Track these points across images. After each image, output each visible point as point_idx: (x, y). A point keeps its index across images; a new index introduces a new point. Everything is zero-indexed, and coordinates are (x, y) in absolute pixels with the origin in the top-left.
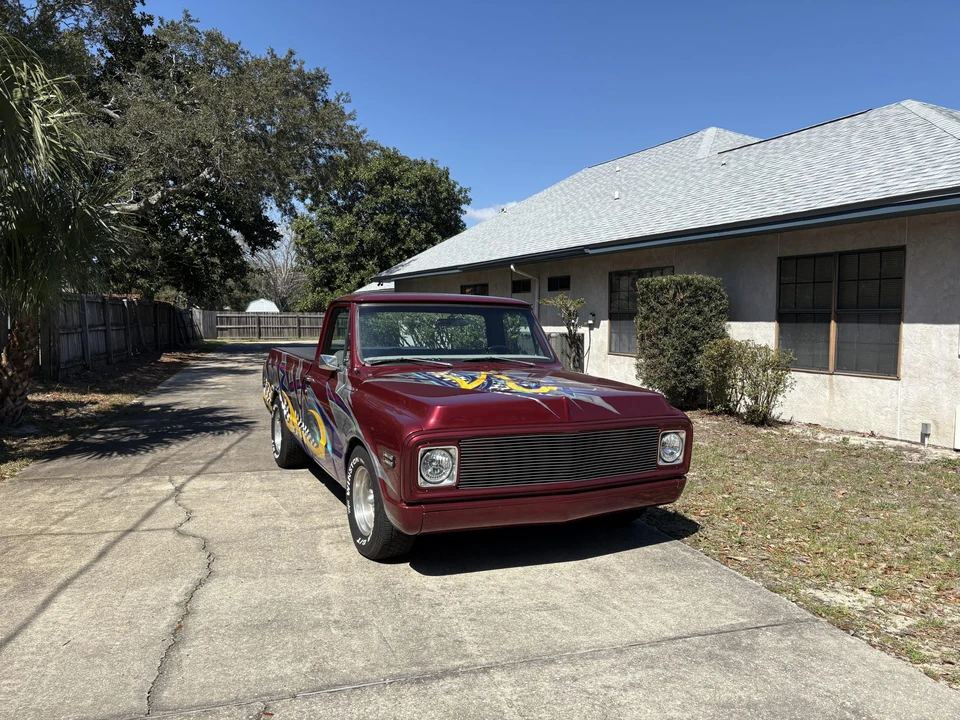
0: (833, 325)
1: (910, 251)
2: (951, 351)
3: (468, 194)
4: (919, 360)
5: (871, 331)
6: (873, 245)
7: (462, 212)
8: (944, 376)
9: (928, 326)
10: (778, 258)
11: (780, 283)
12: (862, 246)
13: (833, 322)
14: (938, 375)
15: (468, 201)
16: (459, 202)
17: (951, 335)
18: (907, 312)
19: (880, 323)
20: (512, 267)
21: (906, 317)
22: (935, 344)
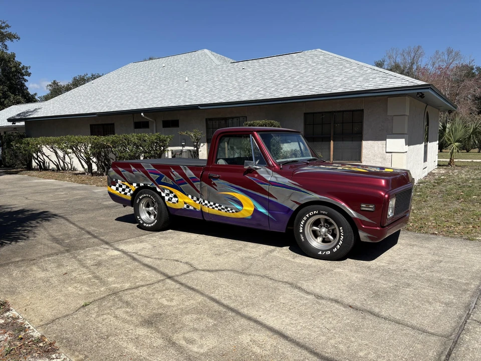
0: (332, 142)
1: (365, 112)
2: (383, 150)
3: (28, 70)
4: (369, 155)
5: (348, 144)
6: (349, 109)
7: (26, 81)
8: (380, 160)
9: (373, 142)
10: (305, 113)
11: (305, 124)
12: (344, 109)
13: (332, 141)
14: (378, 160)
15: (29, 75)
16: (22, 75)
17: (383, 144)
18: (364, 136)
19: (352, 141)
20: (142, 114)
21: (364, 138)
22: (376, 149)
